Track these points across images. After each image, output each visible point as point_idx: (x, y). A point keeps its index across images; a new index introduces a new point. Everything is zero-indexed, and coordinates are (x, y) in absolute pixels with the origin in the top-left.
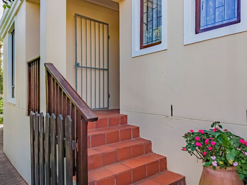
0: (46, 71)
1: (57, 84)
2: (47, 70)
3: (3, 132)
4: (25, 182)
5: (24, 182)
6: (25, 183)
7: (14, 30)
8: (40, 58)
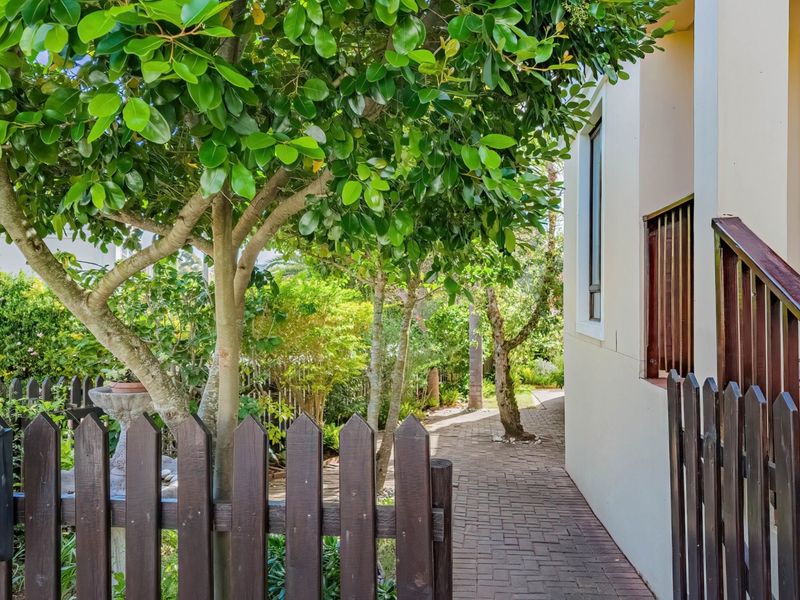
0: (718, 244)
1: (759, 284)
2: (722, 242)
3: (564, 414)
4: (641, 578)
5: (636, 576)
6: (640, 581)
7: (600, 121)
8: (692, 201)
